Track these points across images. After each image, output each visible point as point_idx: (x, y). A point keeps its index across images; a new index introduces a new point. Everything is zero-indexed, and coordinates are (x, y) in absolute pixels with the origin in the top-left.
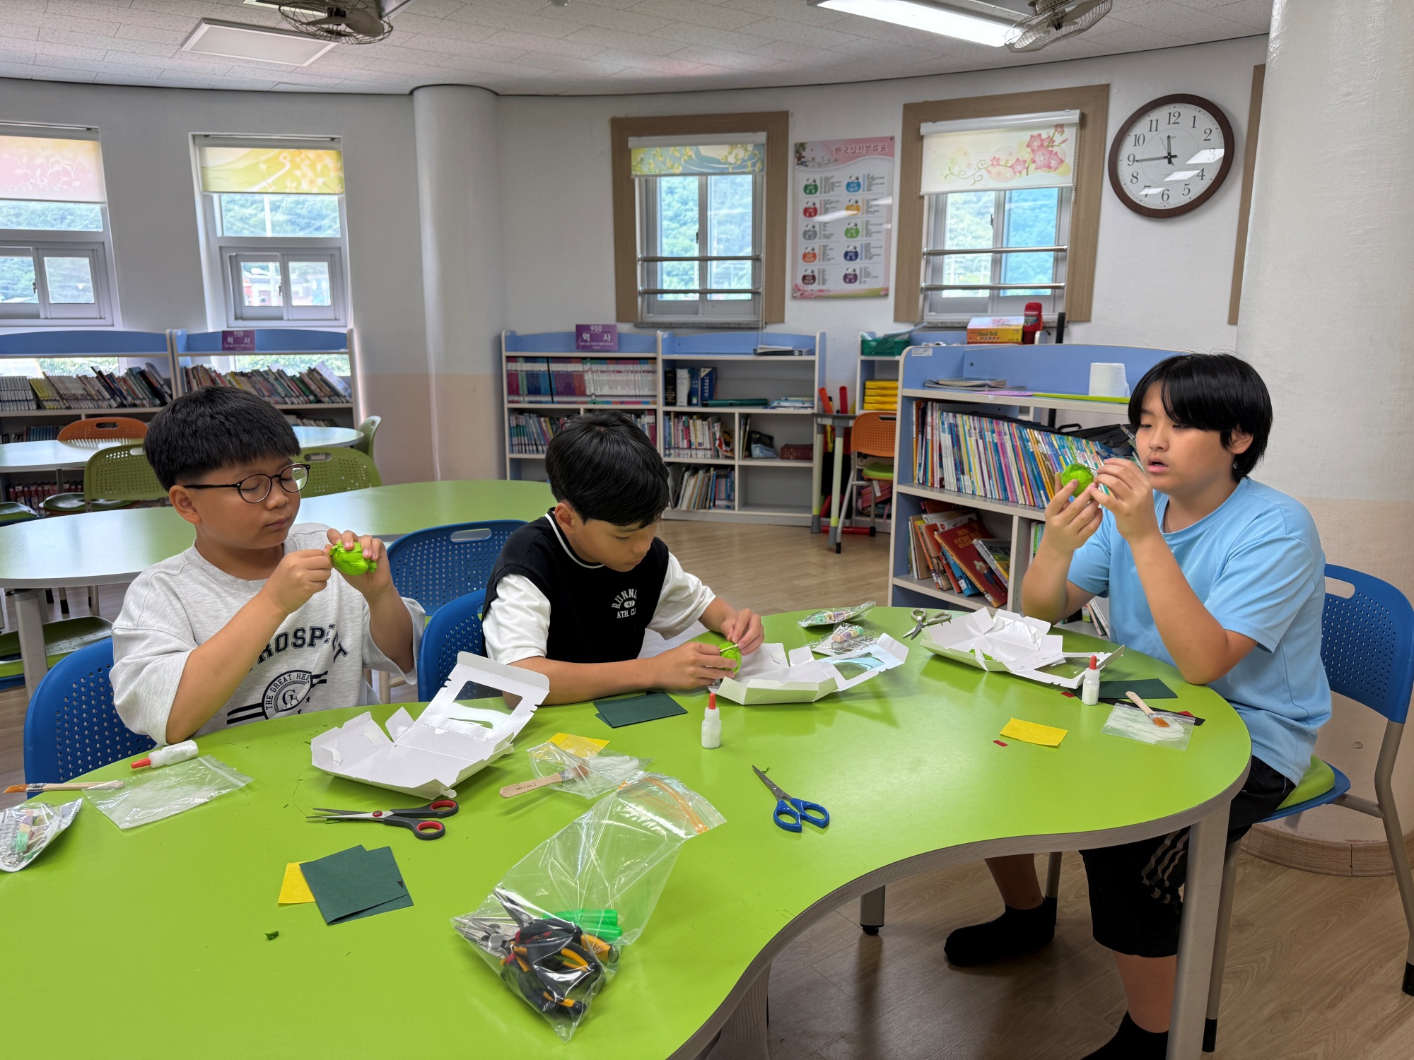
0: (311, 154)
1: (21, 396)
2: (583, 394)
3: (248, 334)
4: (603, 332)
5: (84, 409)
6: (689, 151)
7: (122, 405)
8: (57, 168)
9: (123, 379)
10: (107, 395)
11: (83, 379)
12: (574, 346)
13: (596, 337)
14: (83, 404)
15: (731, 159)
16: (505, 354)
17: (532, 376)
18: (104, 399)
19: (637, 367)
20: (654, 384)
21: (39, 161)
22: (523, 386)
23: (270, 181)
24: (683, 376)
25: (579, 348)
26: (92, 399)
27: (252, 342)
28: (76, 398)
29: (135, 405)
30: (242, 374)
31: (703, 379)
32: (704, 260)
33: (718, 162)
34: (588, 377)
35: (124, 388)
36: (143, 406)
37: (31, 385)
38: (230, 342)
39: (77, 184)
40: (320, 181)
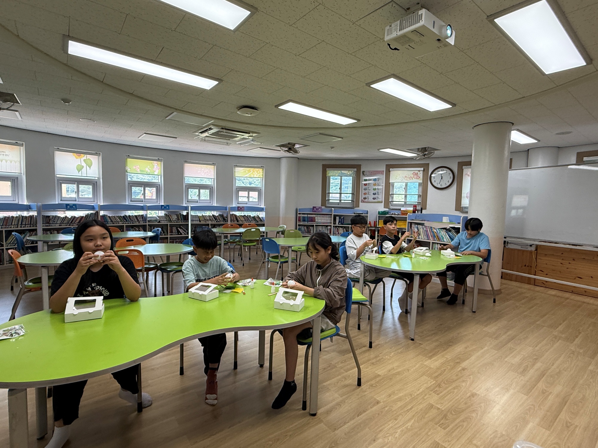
0: (257, 169)
1: (197, 219)
2: (315, 222)
3: (243, 207)
4: (319, 208)
5: (210, 223)
6: (339, 172)
7: (217, 222)
8: (206, 171)
9: (218, 216)
10: (214, 219)
11: (209, 216)
12: (312, 211)
13: (317, 209)
14: (209, 221)
15: (348, 173)
16: (298, 213)
17: (303, 217)
18: (213, 220)
19: (327, 216)
20: (331, 220)
21: (203, 170)
22: (302, 220)
23: (248, 174)
24: (337, 218)
25: (313, 212)
26: (211, 220)
27: (244, 209)
28: (207, 220)
29: (219, 222)
30: (242, 216)
31: (342, 219)
32: (341, 194)
33: (345, 174)
34: (316, 218)
35: (217, 218)
36: (221, 222)
37: (199, 217)
38: (239, 209)
39: (209, 174)
40: (258, 175)
